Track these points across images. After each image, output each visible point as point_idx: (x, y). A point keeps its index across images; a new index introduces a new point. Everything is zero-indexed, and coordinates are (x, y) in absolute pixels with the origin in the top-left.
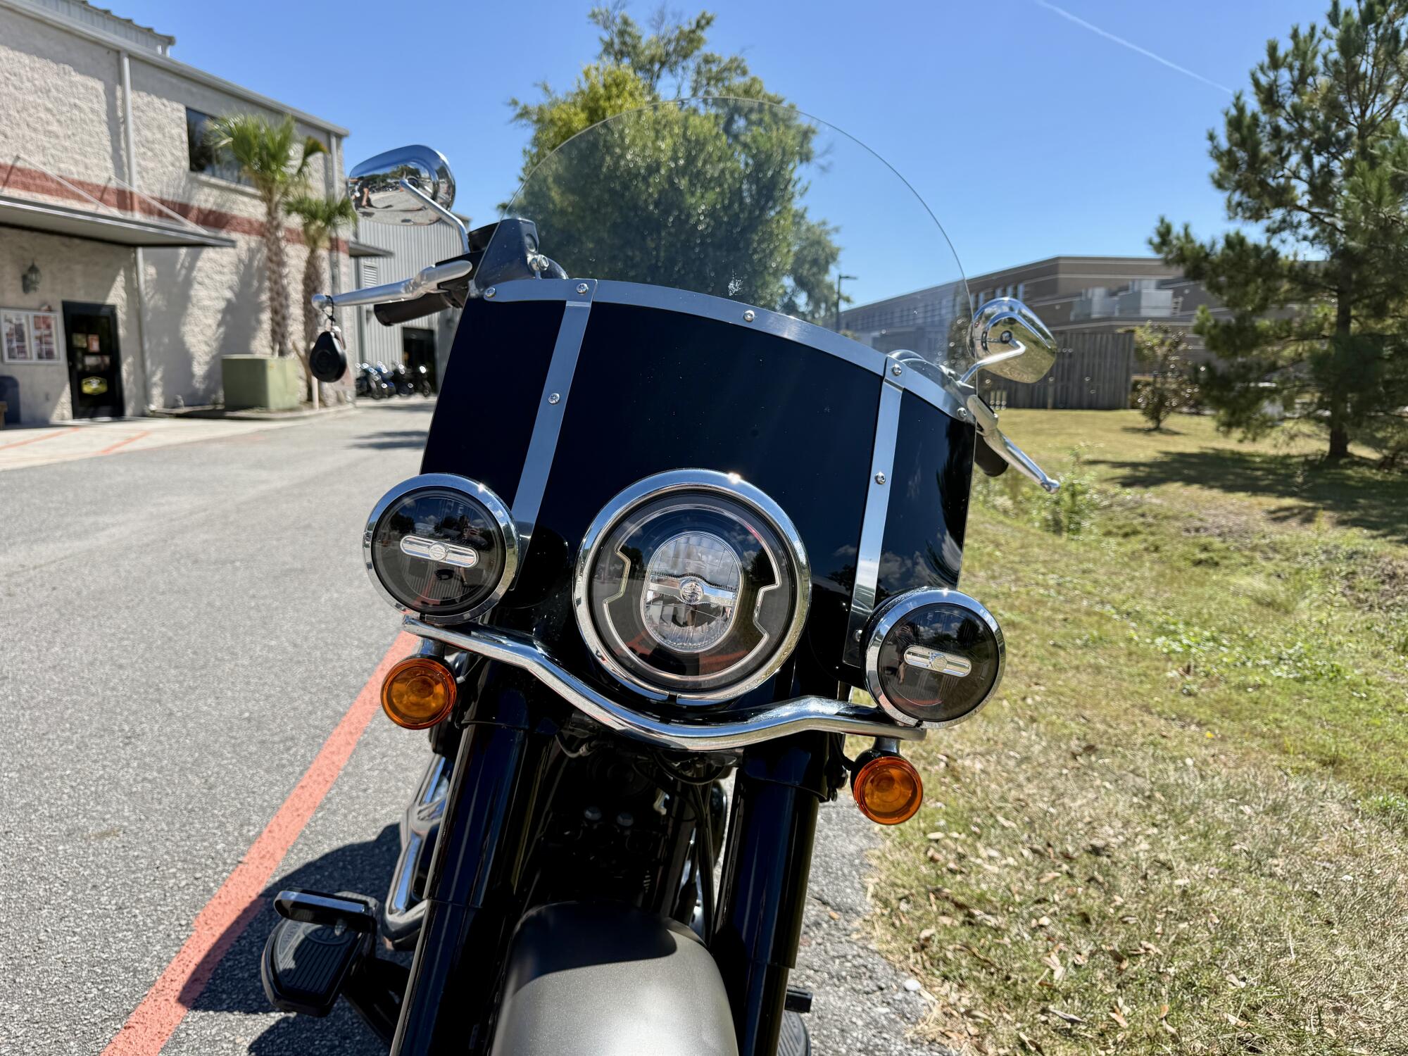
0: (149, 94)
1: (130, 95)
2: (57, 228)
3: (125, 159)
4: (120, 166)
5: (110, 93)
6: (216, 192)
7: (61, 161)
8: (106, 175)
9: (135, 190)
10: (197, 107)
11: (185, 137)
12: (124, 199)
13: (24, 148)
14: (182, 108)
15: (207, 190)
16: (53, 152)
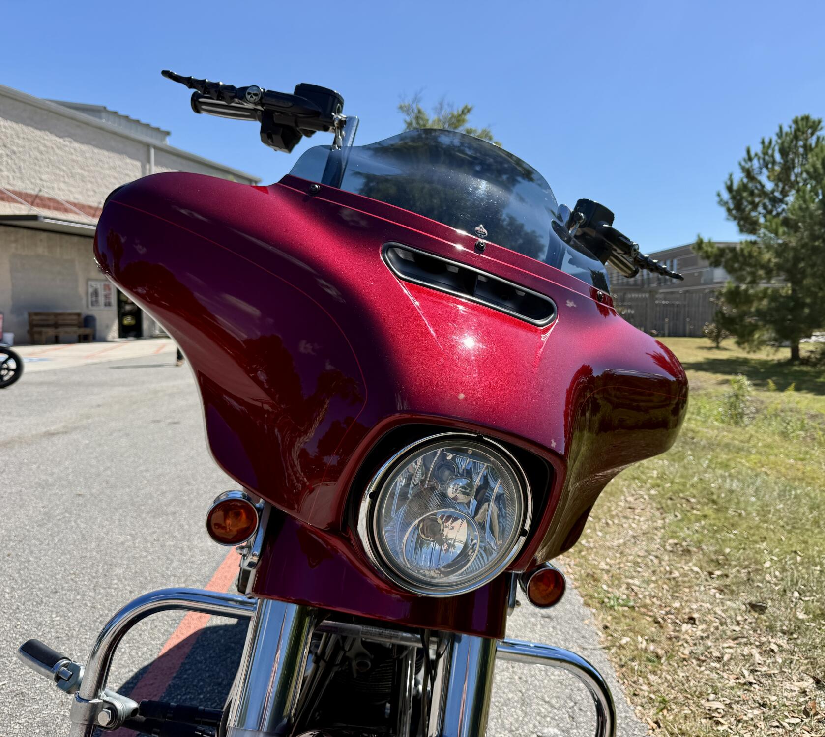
1: (153, 168)
5: (144, 167)
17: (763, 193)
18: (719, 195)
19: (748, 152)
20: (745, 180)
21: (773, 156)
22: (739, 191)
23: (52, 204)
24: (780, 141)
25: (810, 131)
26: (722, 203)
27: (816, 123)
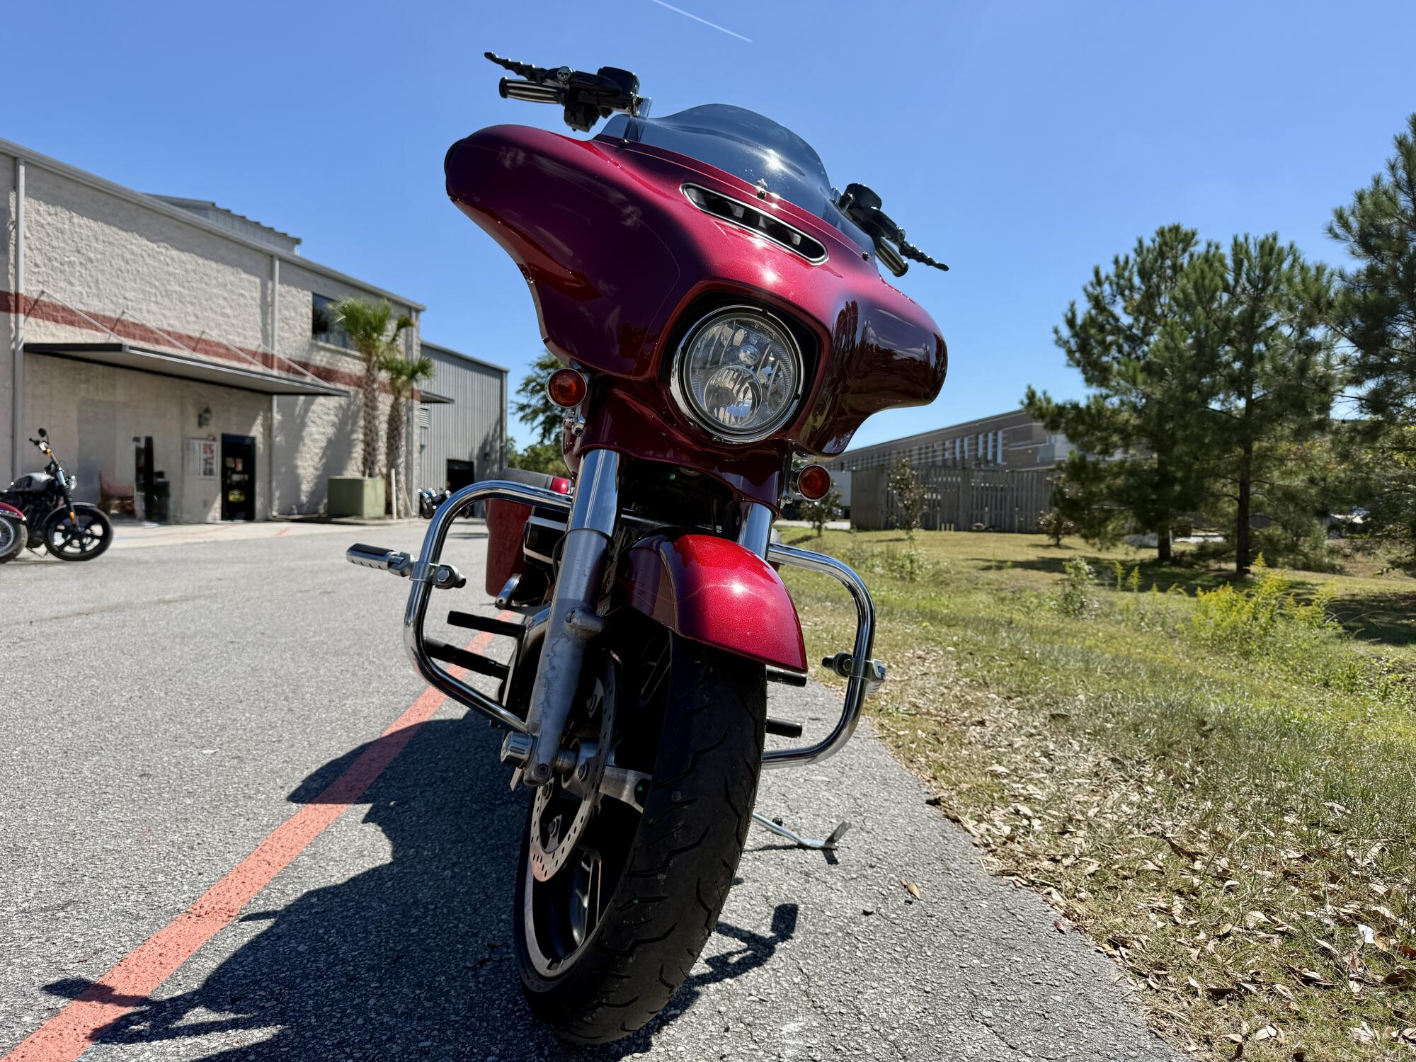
0: (289, 285)
1: (278, 287)
2: (223, 381)
3: (270, 332)
4: (267, 337)
5: (264, 285)
6: (328, 355)
7: (230, 334)
8: (257, 343)
9: (275, 353)
10: (320, 292)
11: (310, 315)
12: (267, 360)
13: (208, 326)
14: (311, 295)
15: (322, 353)
16: (225, 327)
17: (1118, 330)
18: (1056, 331)
19: (1097, 273)
20: (1093, 312)
21: (1130, 280)
22: (1084, 326)
23: (138, 332)
24: (1139, 260)
25: (1181, 246)
26: (1060, 342)
27: (1190, 235)
